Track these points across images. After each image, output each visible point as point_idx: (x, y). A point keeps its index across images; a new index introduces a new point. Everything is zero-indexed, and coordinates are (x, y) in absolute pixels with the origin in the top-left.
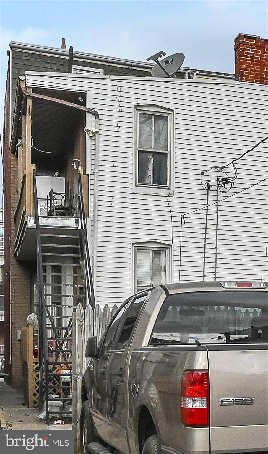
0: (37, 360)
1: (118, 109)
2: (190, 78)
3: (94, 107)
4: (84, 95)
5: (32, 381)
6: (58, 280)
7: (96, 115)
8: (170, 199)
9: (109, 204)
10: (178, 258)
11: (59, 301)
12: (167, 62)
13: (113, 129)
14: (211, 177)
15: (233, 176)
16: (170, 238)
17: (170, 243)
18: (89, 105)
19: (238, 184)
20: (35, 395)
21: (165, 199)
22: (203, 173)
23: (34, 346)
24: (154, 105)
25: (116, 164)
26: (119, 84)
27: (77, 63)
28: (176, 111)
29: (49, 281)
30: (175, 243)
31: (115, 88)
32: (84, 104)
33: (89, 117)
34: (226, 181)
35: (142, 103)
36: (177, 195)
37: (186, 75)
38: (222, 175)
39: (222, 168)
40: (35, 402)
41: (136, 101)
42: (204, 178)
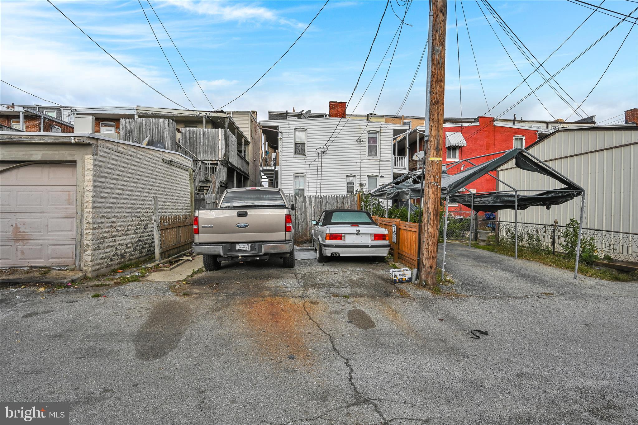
1: (289, 130)
2: (326, 117)
3: (281, 130)
4: (278, 126)
7: (281, 133)
8: (305, 159)
9: (286, 161)
10: (308, 178)
12: (306, 113)
13: (287, 137)
14: (320, 151)
15: (326, 149)
16: (305, 172)
18: (279, 130)
19: (328, 152)
21: (304, 159)
22: (317, 149)
24: (300, 128)
25: (288, 148)
26: (289, 122)
27: (289, 116)
28: (308, 129)
30: (307, 173)
31: (288, 124)
32: (278, 130)
33: (279, 133)
34: (324, 151)
35: (296, 127)
36: (308, 157)
37: (325, 116)
38: (323, 150)
39: (323, 147)
41: (294, 127)
42: (316, 151)
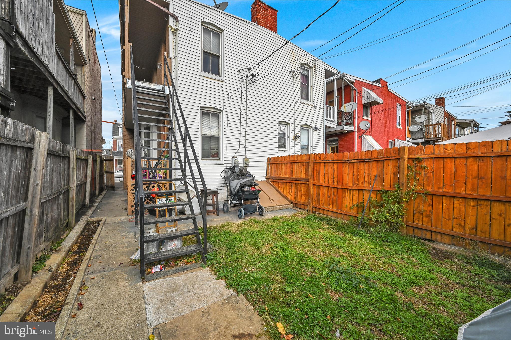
0: (134, 182)
1: (191, 20)
3: (175, 14)
4: (168, 4)
5: (130, 197)
6: (148, 135)
7: (176, 19)
8: (222, 83)
9: (185, 80)
10: (226, 119)
11: (149, 146)
13: (188, 32)
14: (244, 75)
15: (256, 74)
16: (222, 106)
17: (222, 109)
18: (171, 11)
19: (259, 79)
20: (133, 206)
21: (219, 82)
22: (239, 71)
23: (132, 172)
24: (212, 24)
25: (189, 55)
26: (191, 4)
28: (224, 31)
29: (143, 136)
30: (225, 110)
32: (168, 9)
33: (172, 19)
35: (205, 20)
36: (225, 81)
39: (249, 70)
40: (133, 212)
41: (201, 18)
42: (240, 74)
